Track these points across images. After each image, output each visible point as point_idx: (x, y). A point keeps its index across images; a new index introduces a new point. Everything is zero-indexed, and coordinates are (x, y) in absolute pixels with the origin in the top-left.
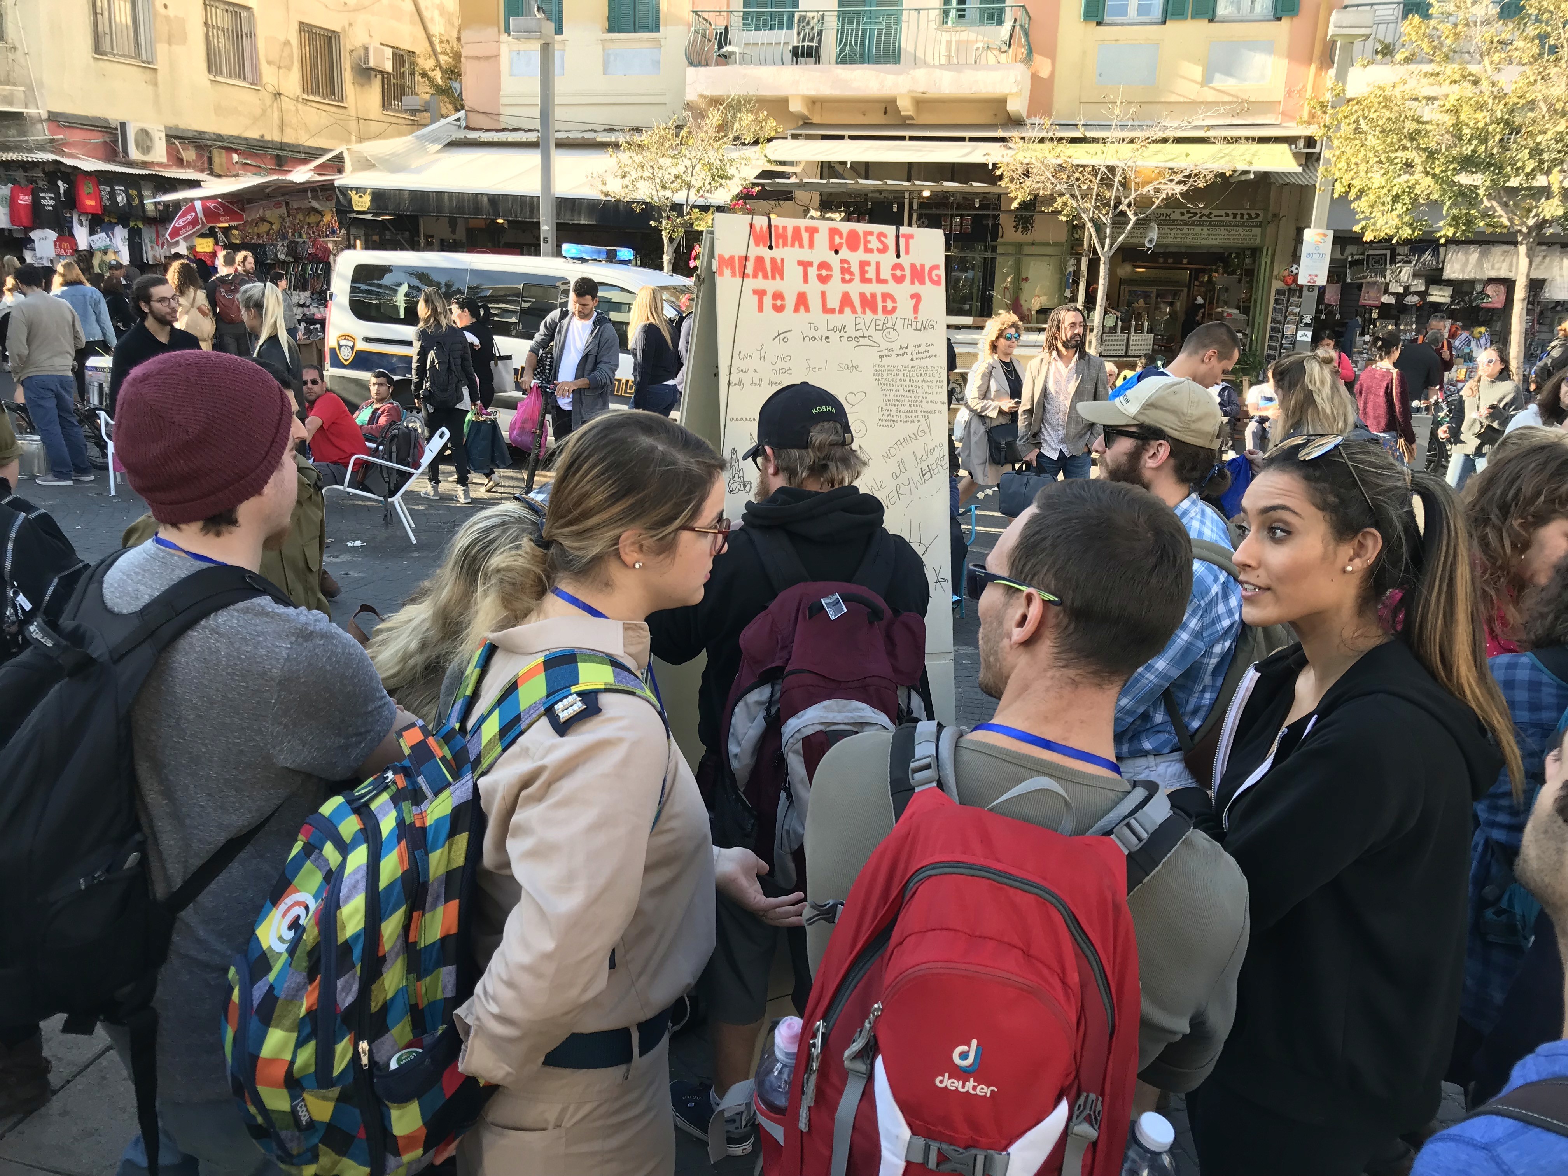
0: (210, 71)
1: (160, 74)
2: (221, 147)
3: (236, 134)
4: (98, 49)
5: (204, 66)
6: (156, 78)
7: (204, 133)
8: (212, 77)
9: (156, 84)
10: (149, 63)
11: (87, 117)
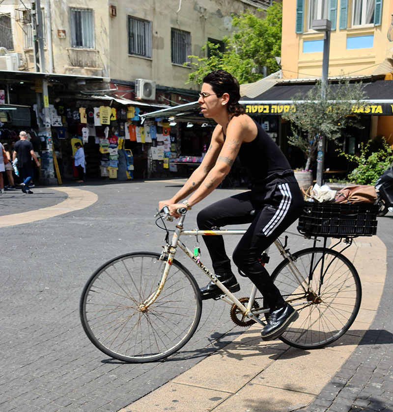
0: (172, 61)
1: (153, 62)
2: (175, 94)
3: (181, 88)
4: (130, 52)
5: (170, 58)
6: (151, 64)
7: (169, 87)
8: (173, 64)
9: (151, 67)
10: (148, 57)
11: (125, 82)
